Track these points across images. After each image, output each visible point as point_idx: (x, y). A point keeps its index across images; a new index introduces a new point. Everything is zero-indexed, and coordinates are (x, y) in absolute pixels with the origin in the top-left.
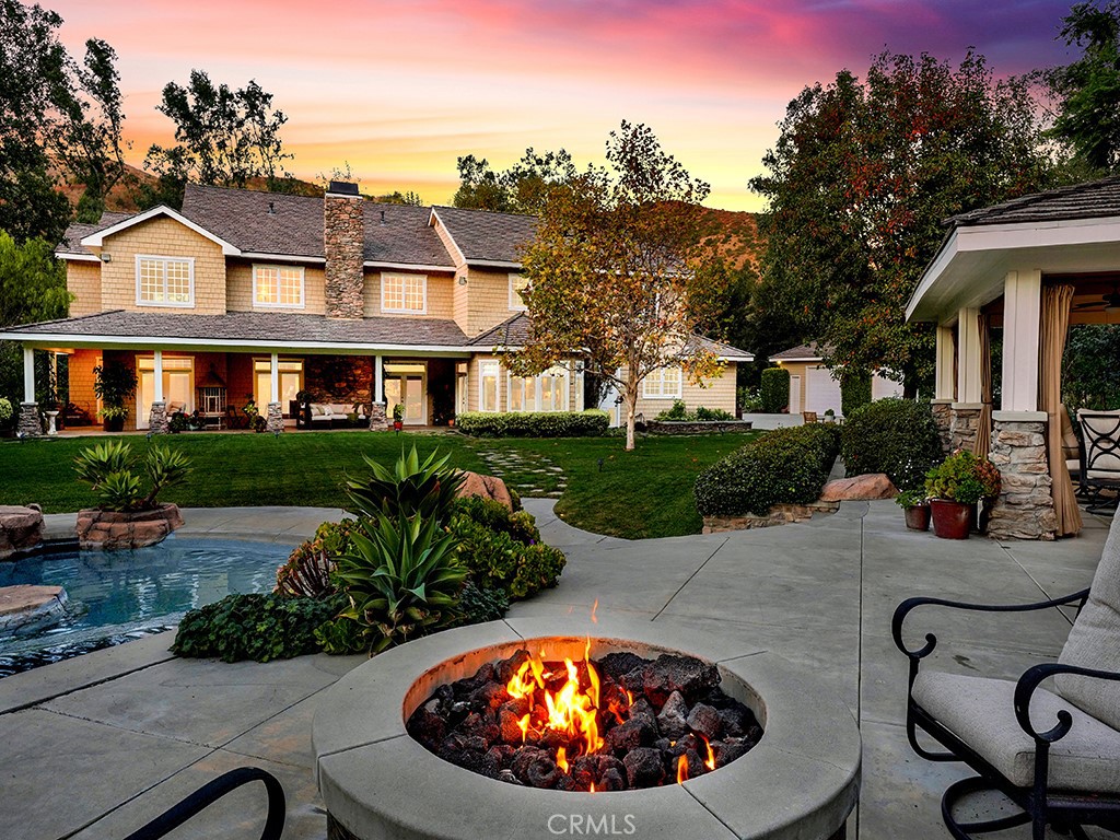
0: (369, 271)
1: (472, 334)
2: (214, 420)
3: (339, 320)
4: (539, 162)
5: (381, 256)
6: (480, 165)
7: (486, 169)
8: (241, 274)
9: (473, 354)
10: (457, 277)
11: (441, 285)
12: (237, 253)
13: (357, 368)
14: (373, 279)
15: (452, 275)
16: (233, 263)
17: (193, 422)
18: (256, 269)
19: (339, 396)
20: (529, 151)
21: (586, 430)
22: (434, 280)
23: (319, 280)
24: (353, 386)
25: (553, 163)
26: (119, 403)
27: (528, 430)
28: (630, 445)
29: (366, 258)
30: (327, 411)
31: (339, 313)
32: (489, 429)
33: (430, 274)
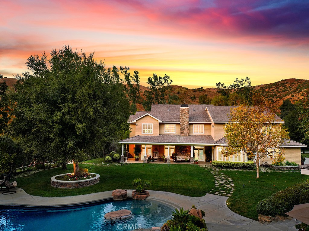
0: (190, 124)
1: (215, 140)
2: (156, 159)
3: (183, 136)
4: (240, 82)
5: (193, 120)
6: (222, 85)
7: (224, 86)
8: (162, 126)
9: (216, 146)
10: (212, 125)
11: (208, 127)
12: (162, 122)
13: (187, 148)
14: (191, 126)
15: (211, 124)
16: (161, 124)
17: (152, 160)
18: (165, 125)
19: (183, 154)
20: (236, 79)
21: (248, 167)
22: (206, 126)
23: (179, 127)
24: (186, 152)
25: (244, 82)
26: (138, 155)
27: (230, 167)
28: (258, 176)
29: (189, 121)
30: (180, 158)
31: (183, 134)
32: (219, 166)
33: (205, 124)
